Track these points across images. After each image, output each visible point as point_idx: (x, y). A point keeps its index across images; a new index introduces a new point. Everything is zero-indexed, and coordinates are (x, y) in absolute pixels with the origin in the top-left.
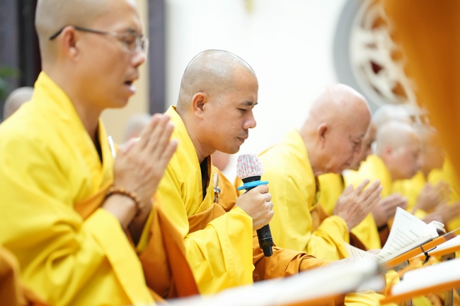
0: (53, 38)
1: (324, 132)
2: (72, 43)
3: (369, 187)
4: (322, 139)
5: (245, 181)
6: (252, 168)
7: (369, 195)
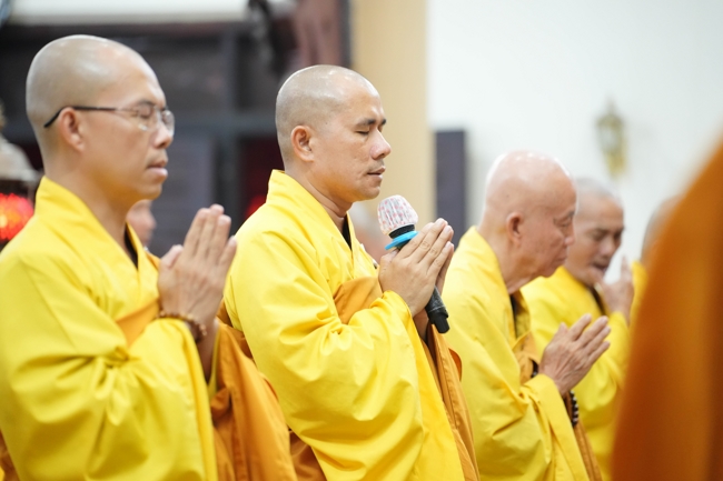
0: (48, 125)
1: (516, 222)
2: (74, 126)
3: (591, 328)
4: (515, 234)
5: (394, 235)
6: (400, 215)
7: (590, 340)
